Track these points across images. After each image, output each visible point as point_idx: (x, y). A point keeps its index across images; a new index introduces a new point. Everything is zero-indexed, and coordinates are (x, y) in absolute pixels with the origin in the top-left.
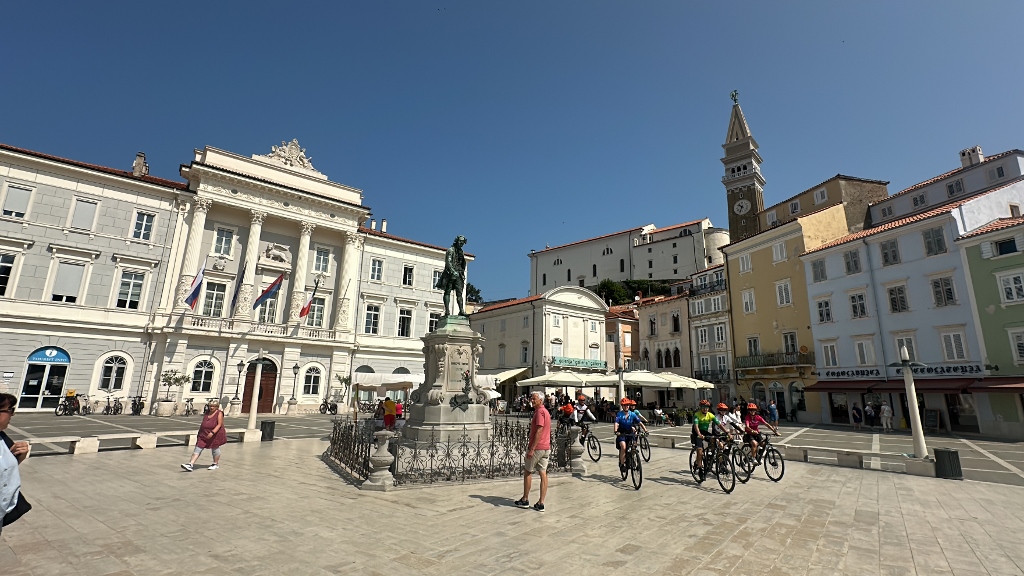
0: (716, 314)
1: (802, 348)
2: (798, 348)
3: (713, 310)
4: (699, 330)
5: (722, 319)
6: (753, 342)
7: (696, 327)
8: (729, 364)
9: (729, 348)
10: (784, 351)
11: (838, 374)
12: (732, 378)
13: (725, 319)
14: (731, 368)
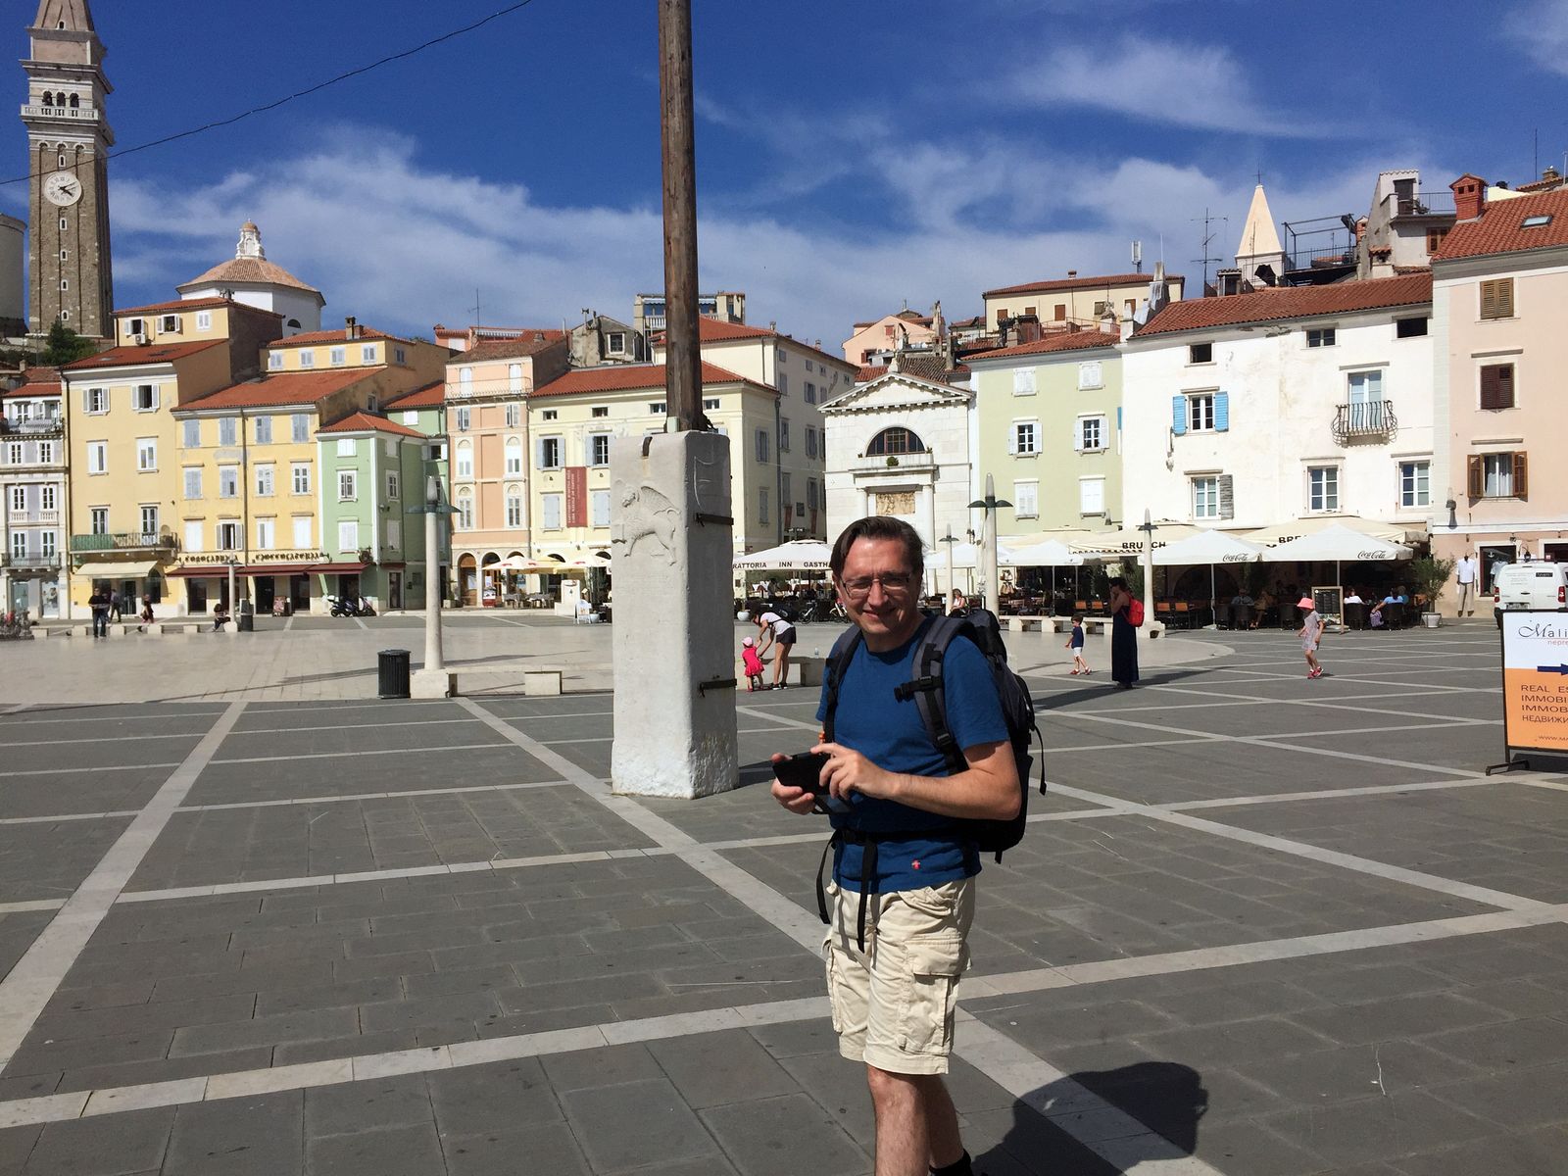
0: (45, 471)
1: (164, 527)
2: (158, 529)
3: (39, 463)
4: (12, 489)
5: (52, 477)
6: (100, 514)
7: (6, 486)
8: (61, 545)
9: (63, 521)
10: (141, 530)
11: (198, 559)
12: (64, 564)
13: (60, 477)
14: (63, 550)
